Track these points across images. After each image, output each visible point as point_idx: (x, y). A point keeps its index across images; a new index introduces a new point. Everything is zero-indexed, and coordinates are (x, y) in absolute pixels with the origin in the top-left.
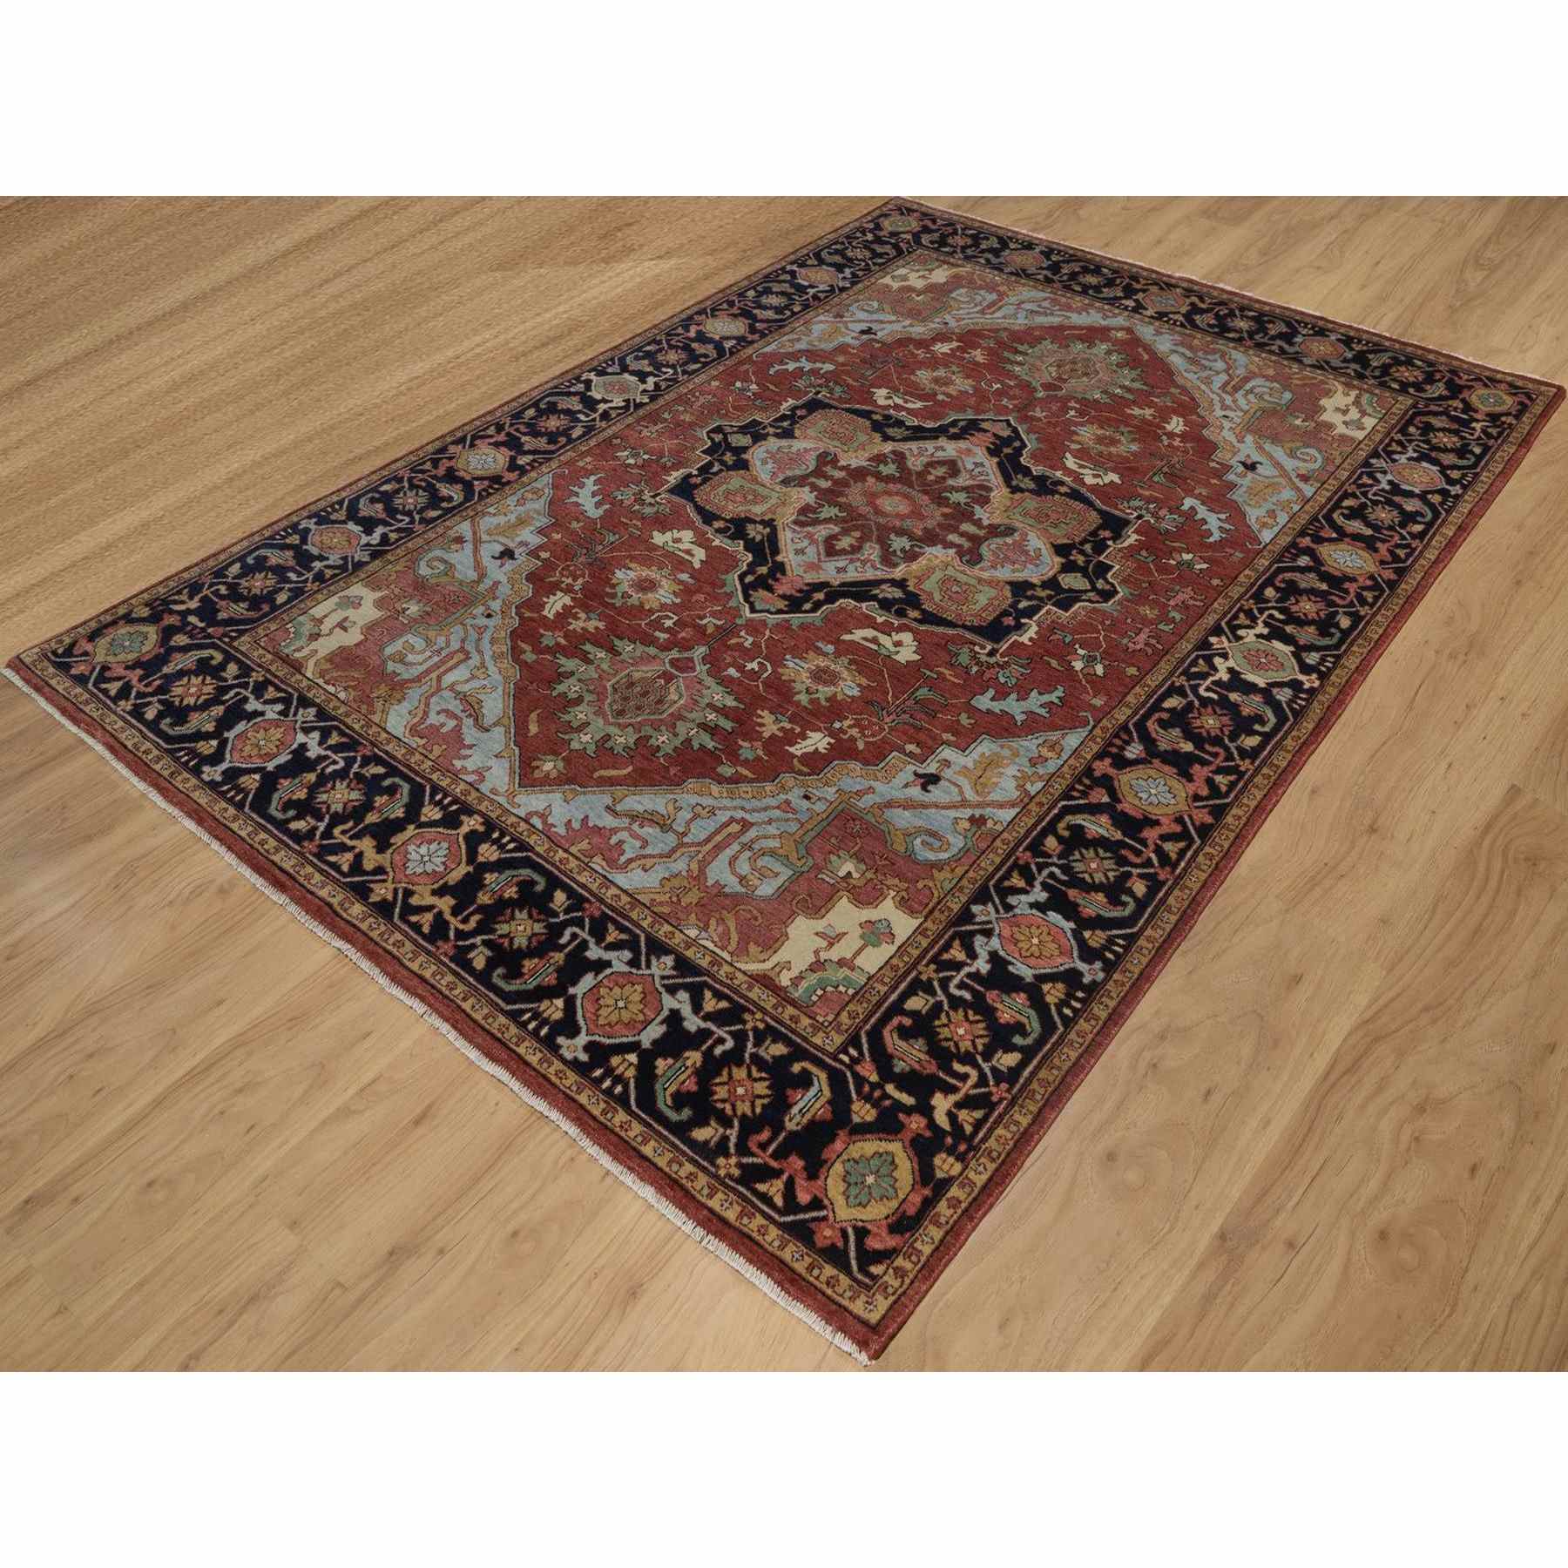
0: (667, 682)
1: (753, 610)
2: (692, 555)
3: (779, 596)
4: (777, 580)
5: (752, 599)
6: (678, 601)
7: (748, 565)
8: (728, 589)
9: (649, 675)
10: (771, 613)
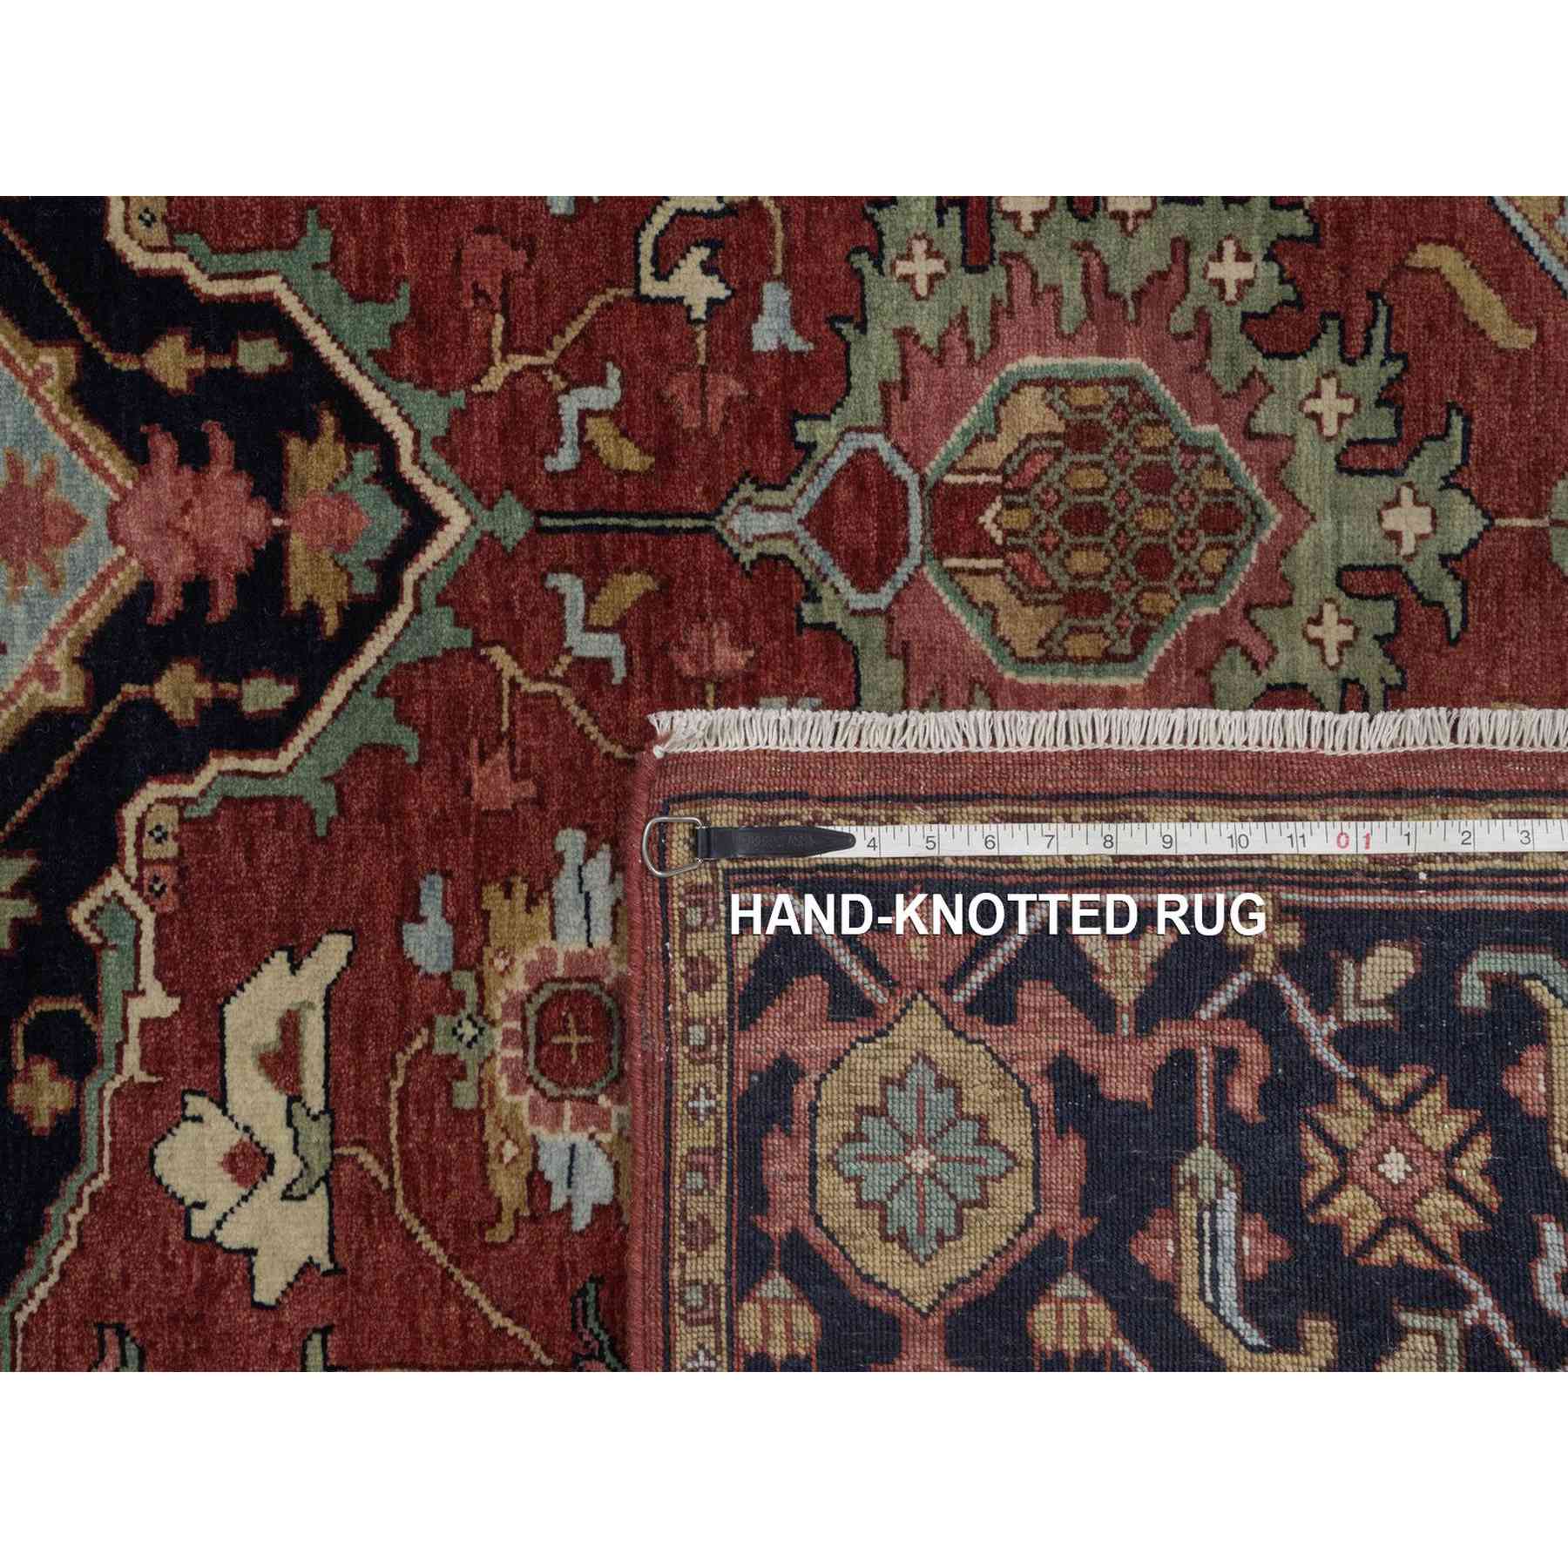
0: (976, 498)
1: (425, 522)
2: (290, 1025)
3: (277, 505)
4: (197, 590)
5: (367, 584)
6: (571, 841)
7: (187, 768)
8: (379, 723)
9: (993, 590)
10: (387, 447)
